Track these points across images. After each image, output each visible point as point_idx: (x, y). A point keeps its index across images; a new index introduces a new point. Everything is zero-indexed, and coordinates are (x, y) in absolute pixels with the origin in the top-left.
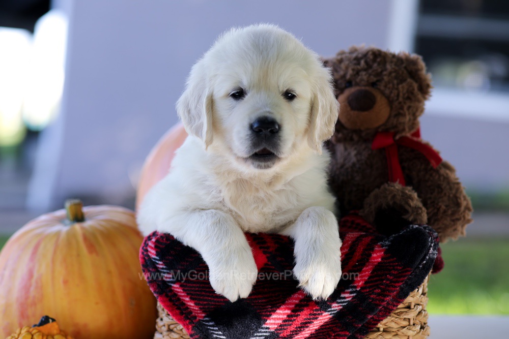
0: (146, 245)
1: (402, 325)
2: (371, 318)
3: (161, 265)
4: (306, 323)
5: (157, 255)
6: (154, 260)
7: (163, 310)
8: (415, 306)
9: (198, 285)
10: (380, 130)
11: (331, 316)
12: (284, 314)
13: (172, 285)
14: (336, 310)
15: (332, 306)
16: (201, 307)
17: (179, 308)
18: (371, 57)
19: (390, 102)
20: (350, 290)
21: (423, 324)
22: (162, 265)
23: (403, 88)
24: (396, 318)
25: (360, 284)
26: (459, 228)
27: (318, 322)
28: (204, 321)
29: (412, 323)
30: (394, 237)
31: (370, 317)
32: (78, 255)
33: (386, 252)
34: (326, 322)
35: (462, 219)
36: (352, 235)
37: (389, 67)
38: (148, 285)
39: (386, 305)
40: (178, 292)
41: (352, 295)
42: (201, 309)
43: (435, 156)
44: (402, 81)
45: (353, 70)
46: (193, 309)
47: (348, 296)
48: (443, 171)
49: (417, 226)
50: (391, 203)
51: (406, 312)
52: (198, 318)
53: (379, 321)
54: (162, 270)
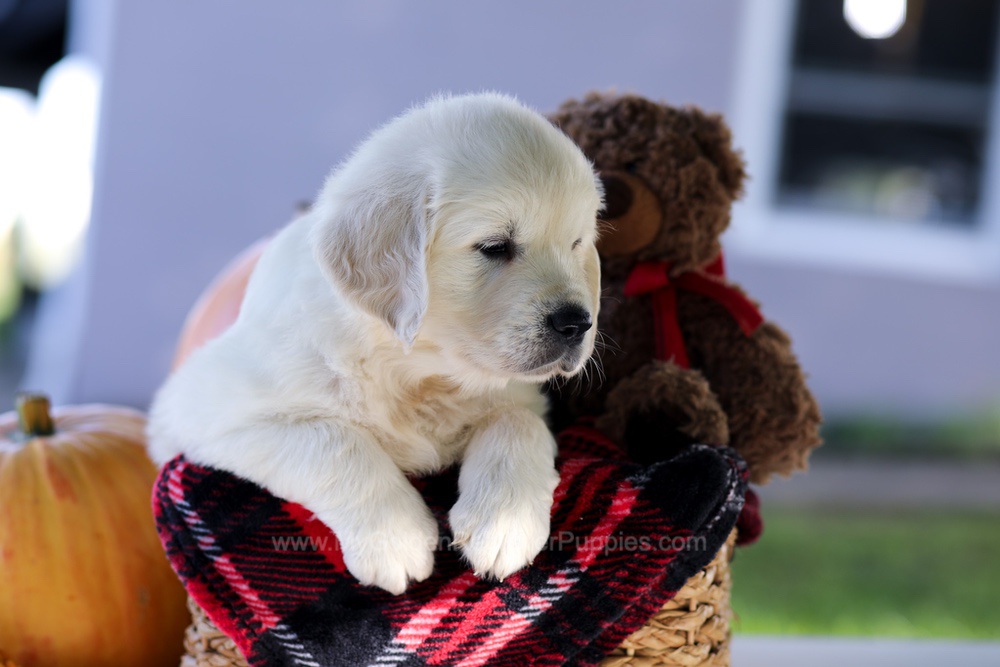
0: (165, 477)
1: (672, 645)
2: (609, 628)
3: (193, 518)
4: (479, 635)
5: (185, 499)
6: (179, 509)
7: (198, 610)
8: (698, 606)
9: (266, 559)
10: (641, 258)
11: (528, 622)
12: (435, 616)
13: (216, 558)
14: (539, 610)
15: (530, 602)
16: (272, 603)
17: (227, 605)
18: (625, 112)
19: (662, 202)
20: (568, 571)
21: (715, 644)
22: (195, 518)
23: (688, 175)
24: (661, 629)
25: (588, 559)
26: (794, 454)
27: (503, 633)
28: (276, 631)
29: (692, 639)
30: (659, 467)
31: (606, 625)
32: (36, 501)
33: (640, 496)
34: (518, 635)
35: (800, 437)
36: (576, 464)
37: (661, 133)
38: (167, 557)
39: (639, 603)
40: (227, 573)
41: (571, 581)
42: (271, 607)
43: (750, 312)
44: (687, 160)
45: (590, 137)
46: (255, 608)
47: (561, 583)
48: (764, 342)
49: (705, 447)
50: (657, 401)
51: (680, 618)
52: (264, 626)
53: (625, 634)
54: (196, 529)
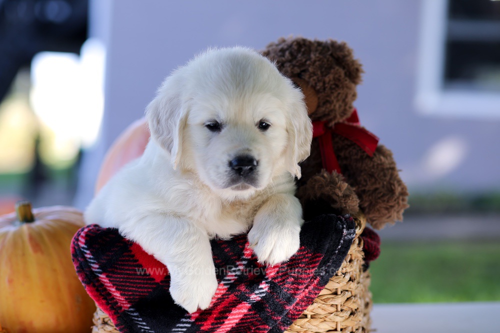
0: (78, 234)
1: (329, 312)
3: (89, 255)
5: (85, 244)
6: (82, 250)
8: (342, 292)
13: (100, 275)
16: (127, 297)
17: (105, 299)
18: (295, 47)
19: (317, 92)
21: (354, 310)
24: (323, 304)
28: (129, 311)
29: (339, 309)
32: (24, 255)
37: (313, 56)
38: (77, 274)
40: (105, 282)
46: (119, 300)
51: (333, 298)
52: (123, 309)
54: (90, 260)
